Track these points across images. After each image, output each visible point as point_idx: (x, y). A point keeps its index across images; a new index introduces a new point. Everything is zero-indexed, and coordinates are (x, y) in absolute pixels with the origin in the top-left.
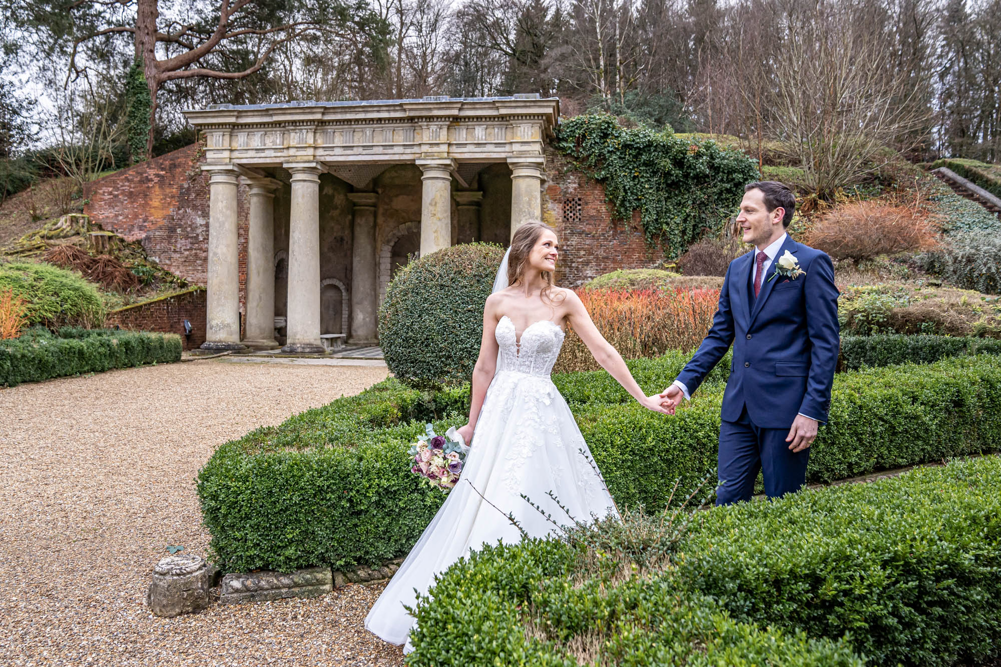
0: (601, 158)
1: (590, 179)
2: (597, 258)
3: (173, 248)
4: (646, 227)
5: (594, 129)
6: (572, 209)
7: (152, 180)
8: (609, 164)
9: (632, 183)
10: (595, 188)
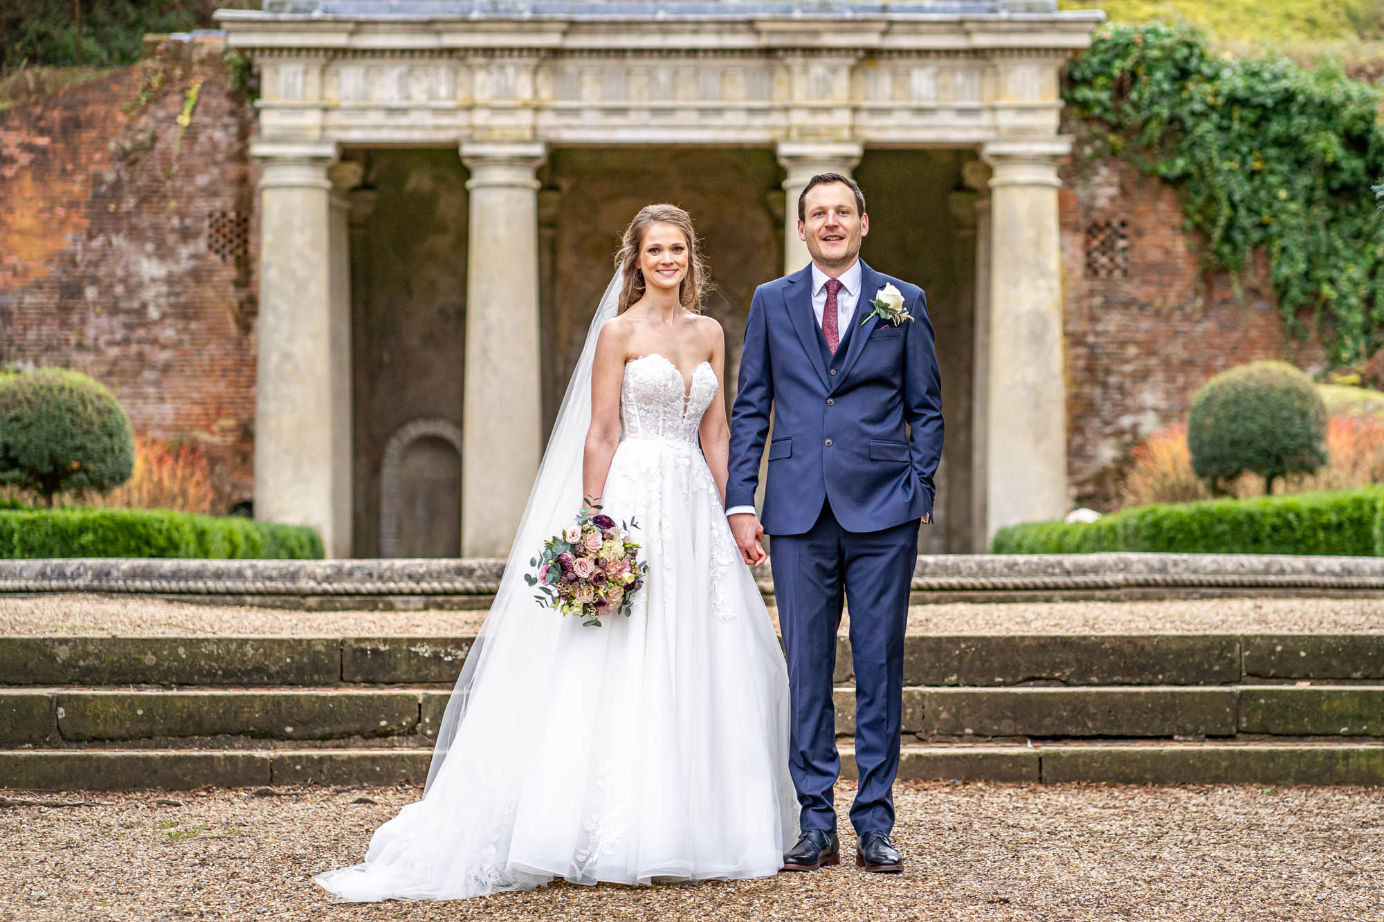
0: (1176, 126)
1: (1145, 176)
2: (1167, 363)
3: (73, 339)
4: (1282, 289)
5: (1156, 60)
6: (1107, 247)
7: (11, 160)
8: (1193, 144)
9: (1247, 188)
10: (1157, 197)
